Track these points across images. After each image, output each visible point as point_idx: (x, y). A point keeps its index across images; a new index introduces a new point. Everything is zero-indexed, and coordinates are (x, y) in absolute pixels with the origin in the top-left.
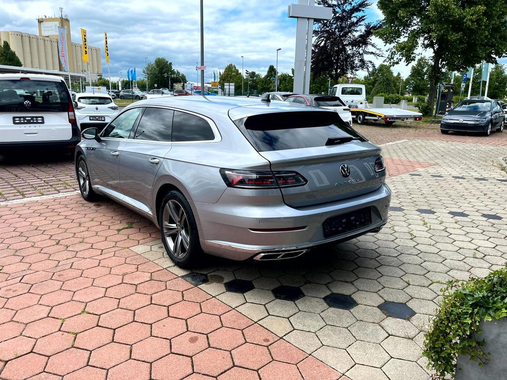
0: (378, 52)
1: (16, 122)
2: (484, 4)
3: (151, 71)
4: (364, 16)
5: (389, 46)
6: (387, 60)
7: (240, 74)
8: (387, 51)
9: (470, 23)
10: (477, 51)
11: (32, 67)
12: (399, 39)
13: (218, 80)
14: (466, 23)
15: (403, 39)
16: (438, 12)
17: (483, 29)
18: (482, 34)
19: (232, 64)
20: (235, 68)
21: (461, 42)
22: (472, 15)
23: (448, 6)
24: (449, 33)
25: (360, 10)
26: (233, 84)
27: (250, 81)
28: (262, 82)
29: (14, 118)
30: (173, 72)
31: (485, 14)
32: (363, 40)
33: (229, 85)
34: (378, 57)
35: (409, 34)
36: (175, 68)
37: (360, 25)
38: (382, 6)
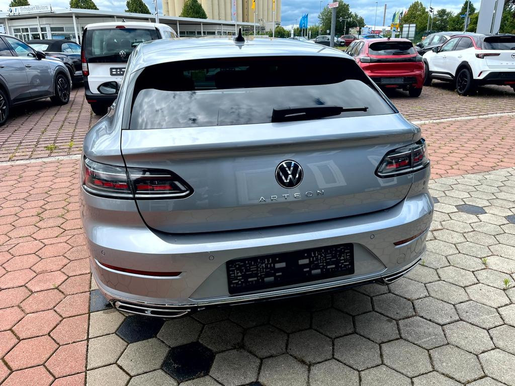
1: (113, 73)
3: (327, 15)
11: (213, 19)
13: (397, 21)
19: (418, 2)
20: (422, 5)
26: (414, 25)
27: (438, 20)
28: (454, 21)
29: (111, 69)
30: (350, 16)
33: (409, 27)
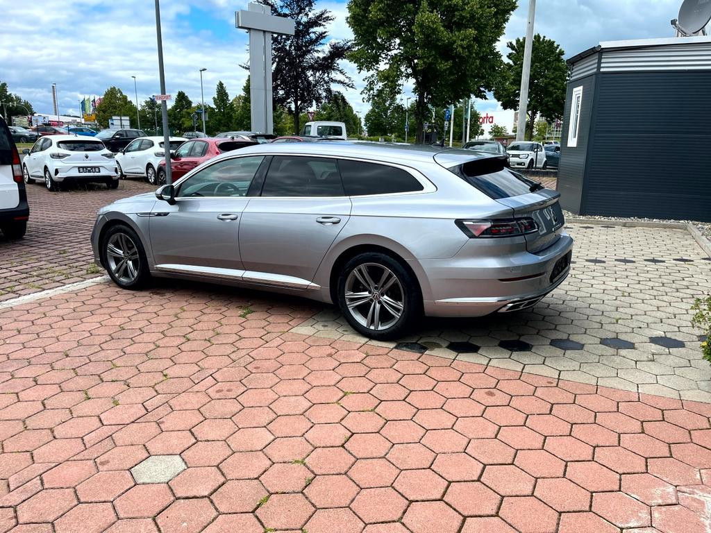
0: (347, 81)
2: (474, 27)
4: (325, 32)
5: (365, 73)
6: (365, 92)
7: (131, 102)
8: (364, 80)
9: (461, 50)
10: (468, 83)
12: (378, 65)
14: (456, 49)
15: (383, 66)
16: (424, 34)
17: (474, 57)
18: (473, 64)
19: (114, 88)
20: (121, 93)
21: (451, 74)
22: (462, 40)
23: (436, 28)
24: (437, 61)
25: (320, 25)
26: (126, 118)
27: (148, 114)
28: (170, 116)
30: (9, 99)
31: (475, 39)
32: (327, 65)
33: (121, 120)
34: (348, 87)
35: (389, 60)
36: (10, 91)
37: (321, 44)
38: (354, 22)
